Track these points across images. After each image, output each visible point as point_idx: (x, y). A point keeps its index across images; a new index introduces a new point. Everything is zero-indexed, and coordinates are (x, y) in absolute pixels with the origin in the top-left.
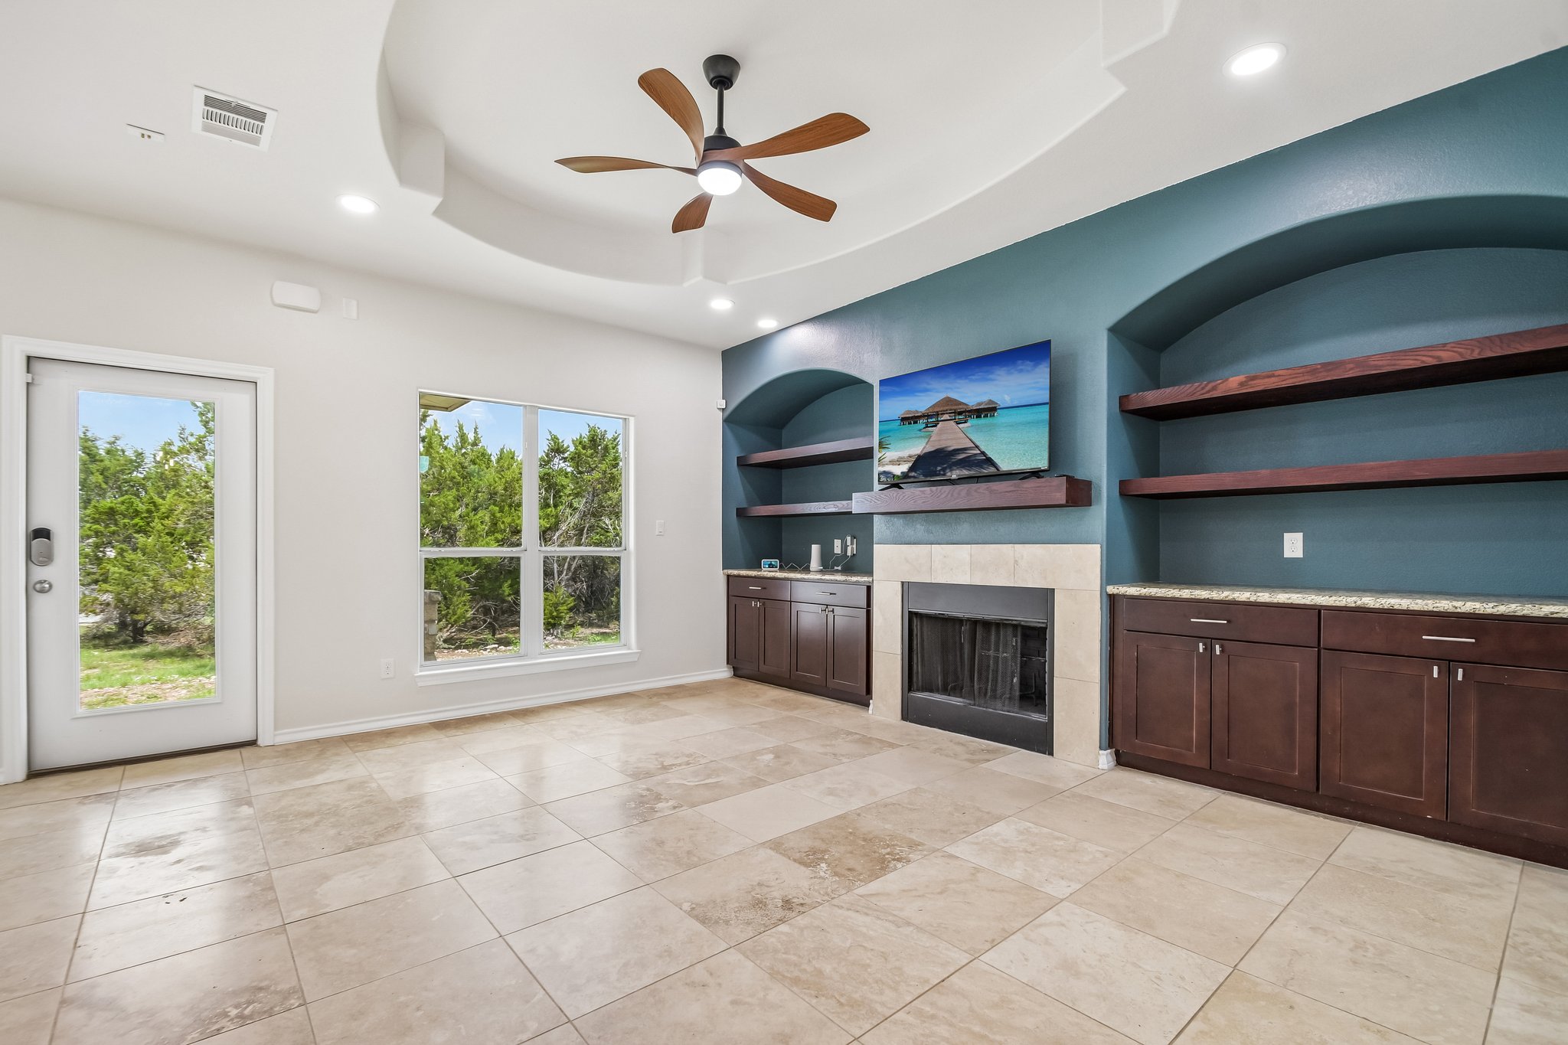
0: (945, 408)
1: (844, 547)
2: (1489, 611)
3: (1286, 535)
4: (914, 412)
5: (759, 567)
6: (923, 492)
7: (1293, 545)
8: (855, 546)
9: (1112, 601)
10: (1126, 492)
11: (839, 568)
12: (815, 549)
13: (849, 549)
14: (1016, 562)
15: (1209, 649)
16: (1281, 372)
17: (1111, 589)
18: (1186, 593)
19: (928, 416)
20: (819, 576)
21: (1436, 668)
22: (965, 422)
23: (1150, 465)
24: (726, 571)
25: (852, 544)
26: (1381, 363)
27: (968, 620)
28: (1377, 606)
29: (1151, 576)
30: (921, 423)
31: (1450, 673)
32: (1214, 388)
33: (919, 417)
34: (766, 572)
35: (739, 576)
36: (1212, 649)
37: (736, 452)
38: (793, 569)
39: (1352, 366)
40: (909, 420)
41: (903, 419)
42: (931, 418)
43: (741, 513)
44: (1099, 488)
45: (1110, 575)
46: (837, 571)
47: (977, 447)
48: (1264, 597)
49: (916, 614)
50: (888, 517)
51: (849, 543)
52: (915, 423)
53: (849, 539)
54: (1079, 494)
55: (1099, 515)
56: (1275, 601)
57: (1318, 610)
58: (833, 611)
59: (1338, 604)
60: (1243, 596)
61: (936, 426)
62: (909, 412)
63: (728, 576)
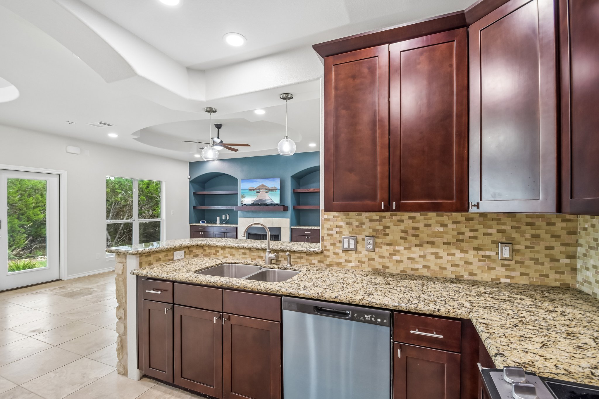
0: (262, 188)
1: (226, 217)
4: (252, 188)
5: (199, 223)
6: (253, 207)
8: (229, 217)
9: (292, 229)
10: (294, 208)
11: (225, 223)
12: (218, 218)
13: (227, 218)
14: (273, 222)
17: (292, 227)
18: (304, 228)
19: (257, 189)
20: (220, 225)
22: (268, 192)
23: (299, 204)
24: (190, 224)
25: (228, 216)
27: (262, 235)
29: (299, 224)
30: (255, 191)
32: (309, 190)
33: (255, 189)
34: (201, 224)
35: (195, 226)
36: (308, 238)
37: (193, 191)
38: (209, 223)
40: (252, 190)
41: (250, 190)
42: (258, 190)
43: (194, 208)
44: (289, 207)
45: (291, 225)
46: (224, 224)
47: (271, 199)
48: (316, 228)
49: (249, 234)
50: (242, 212)
51: (227, 216)
52: (253, 191)
53: (227, 215)
54: (286, 209)
55: (290, 212)
56: (318, 229)
58: (226, 234)
60: (313, 228)
61: (259, 192)
62: (251, 187)
63: (191, 226)
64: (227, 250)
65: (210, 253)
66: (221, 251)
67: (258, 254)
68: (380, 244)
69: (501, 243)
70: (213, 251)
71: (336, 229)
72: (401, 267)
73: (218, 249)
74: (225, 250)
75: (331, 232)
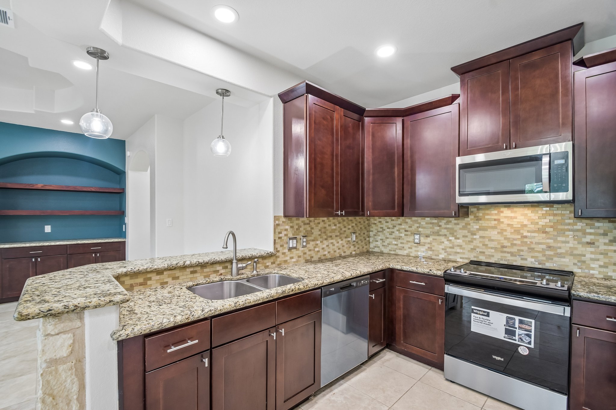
2: (103, 242)
3: (45, 226)
7: (48, 229)
15: (36, 260)
16: (54, 186)
18: (28, 245)
21: (93, 254)
26: (79, 188)
28: (81, 243)
31: (96, 255)
39: (72, 188)
48: (53, 244)
56: (56, 244)
57: (67, 245)
59: (72, 243)
64: (165, 273)
65: (134, 285)
66: (155, 277)
67: (212, 269)
68: (309, 241)
69: (353, 233)
70: (140, 280)
71: (284, 233)
72: (319, 255)
73: (149, 276)
74: (163, 274)
75: (280, 235)
